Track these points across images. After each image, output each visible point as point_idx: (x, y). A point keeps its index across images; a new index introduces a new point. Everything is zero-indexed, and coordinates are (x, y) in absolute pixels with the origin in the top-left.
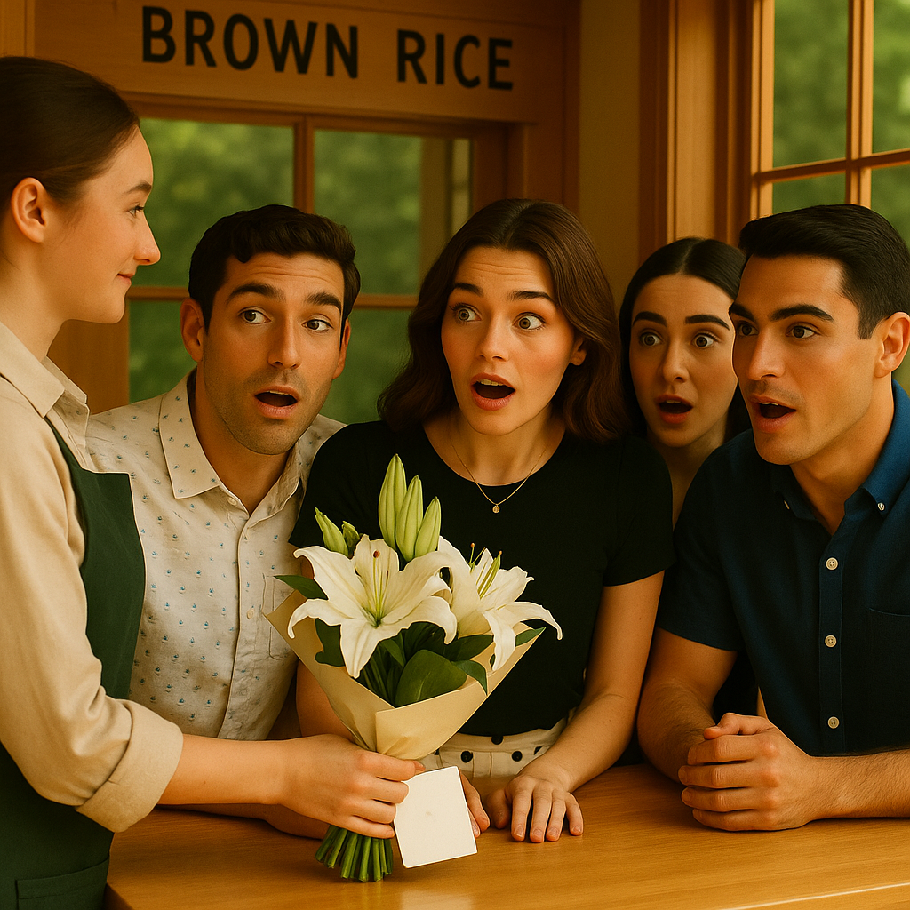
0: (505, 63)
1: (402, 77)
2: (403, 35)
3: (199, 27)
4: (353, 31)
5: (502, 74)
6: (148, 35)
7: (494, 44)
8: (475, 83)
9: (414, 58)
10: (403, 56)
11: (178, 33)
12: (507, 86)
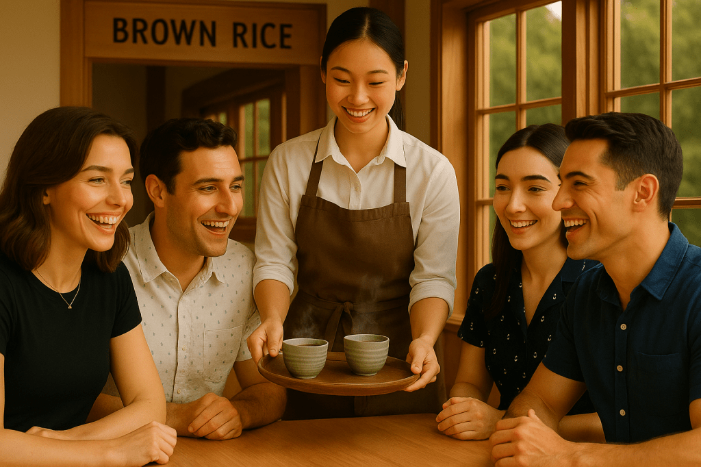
0: (288, 36)
1: (235, 45)
2: (236, 25)
3: (140, 26)
4: (214, 24)
5: (287, 42)
6: (116, 30)
7: (282, 27)
8: (273, 46)
9: (242, 36)
10: (235, 35)
11: (129, 29)
12: (289, 47)
